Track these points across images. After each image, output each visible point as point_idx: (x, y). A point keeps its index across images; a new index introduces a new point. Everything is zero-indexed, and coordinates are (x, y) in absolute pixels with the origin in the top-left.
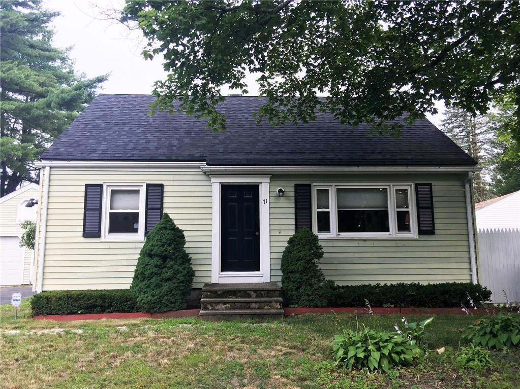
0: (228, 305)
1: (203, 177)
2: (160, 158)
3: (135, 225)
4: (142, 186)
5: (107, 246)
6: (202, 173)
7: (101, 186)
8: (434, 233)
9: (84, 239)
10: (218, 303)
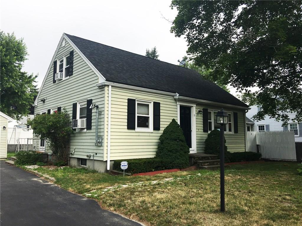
0: (208, 163)
1: (173, 101)
2: (158, 89)
3: (147, 123)
4: (151, 103)
5: (138, 134)
6: (174, 99)
7: (135, 100)
8: (238, 132)
9: (128, 130)
10: (205, 163)
